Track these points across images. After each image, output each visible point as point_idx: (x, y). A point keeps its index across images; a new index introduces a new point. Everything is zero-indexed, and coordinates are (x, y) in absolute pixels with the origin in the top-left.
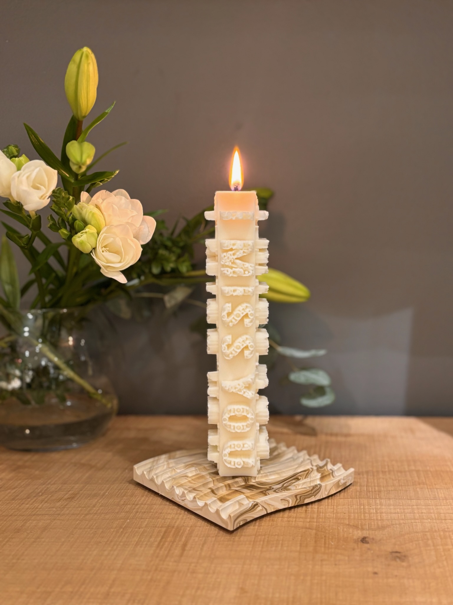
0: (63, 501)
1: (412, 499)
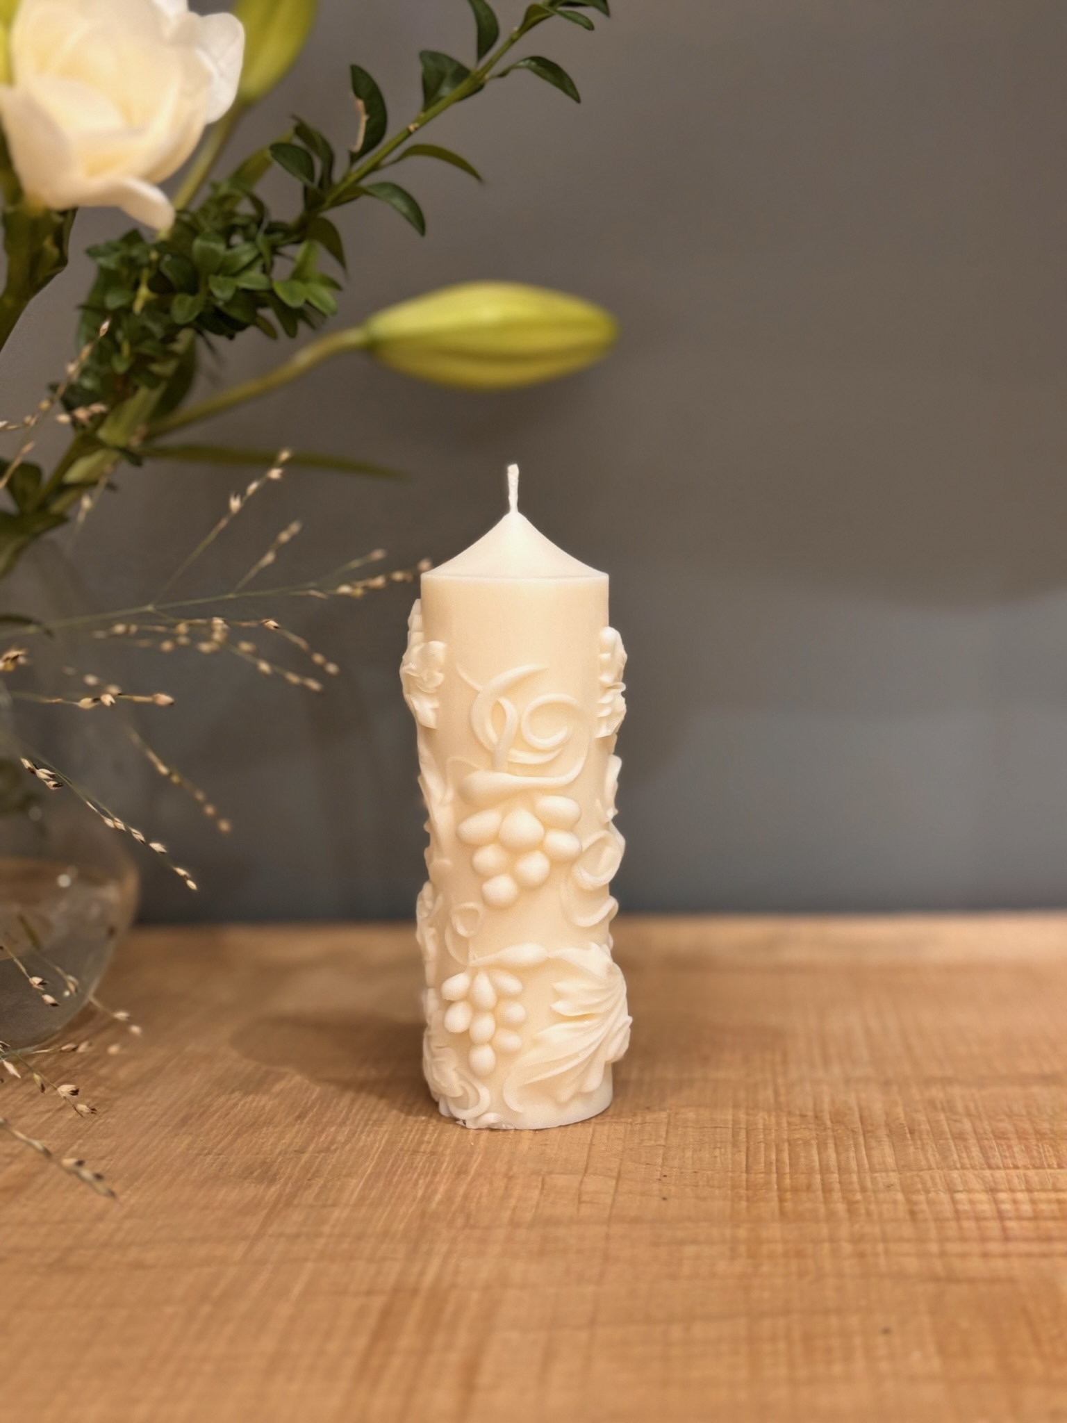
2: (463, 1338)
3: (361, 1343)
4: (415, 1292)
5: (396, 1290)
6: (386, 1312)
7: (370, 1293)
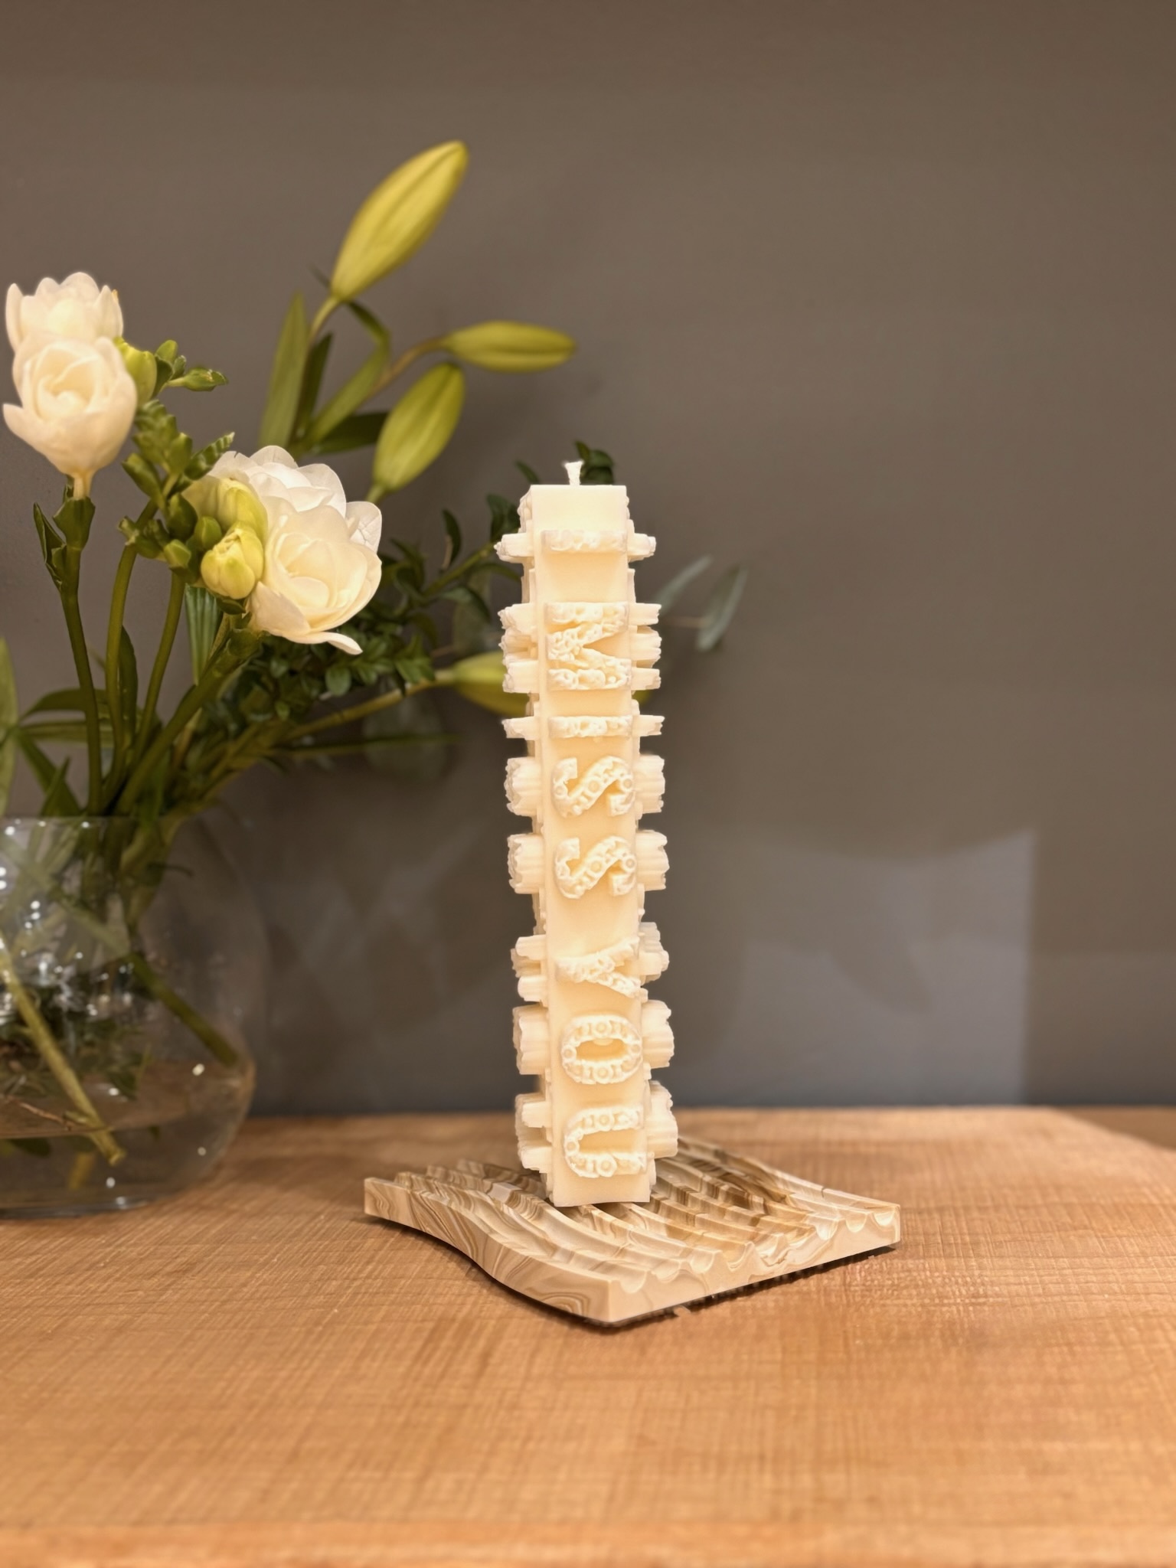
0: (163, 1276)
1: (1059, 1257)
2: (481, 1344)
3: (418, 1344)
4: (453, 1320)
5: (440, 1319)
6: (434, 1331)
7: (424, 1320)
